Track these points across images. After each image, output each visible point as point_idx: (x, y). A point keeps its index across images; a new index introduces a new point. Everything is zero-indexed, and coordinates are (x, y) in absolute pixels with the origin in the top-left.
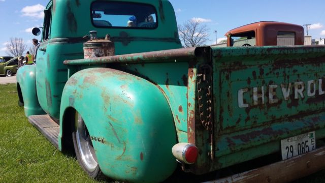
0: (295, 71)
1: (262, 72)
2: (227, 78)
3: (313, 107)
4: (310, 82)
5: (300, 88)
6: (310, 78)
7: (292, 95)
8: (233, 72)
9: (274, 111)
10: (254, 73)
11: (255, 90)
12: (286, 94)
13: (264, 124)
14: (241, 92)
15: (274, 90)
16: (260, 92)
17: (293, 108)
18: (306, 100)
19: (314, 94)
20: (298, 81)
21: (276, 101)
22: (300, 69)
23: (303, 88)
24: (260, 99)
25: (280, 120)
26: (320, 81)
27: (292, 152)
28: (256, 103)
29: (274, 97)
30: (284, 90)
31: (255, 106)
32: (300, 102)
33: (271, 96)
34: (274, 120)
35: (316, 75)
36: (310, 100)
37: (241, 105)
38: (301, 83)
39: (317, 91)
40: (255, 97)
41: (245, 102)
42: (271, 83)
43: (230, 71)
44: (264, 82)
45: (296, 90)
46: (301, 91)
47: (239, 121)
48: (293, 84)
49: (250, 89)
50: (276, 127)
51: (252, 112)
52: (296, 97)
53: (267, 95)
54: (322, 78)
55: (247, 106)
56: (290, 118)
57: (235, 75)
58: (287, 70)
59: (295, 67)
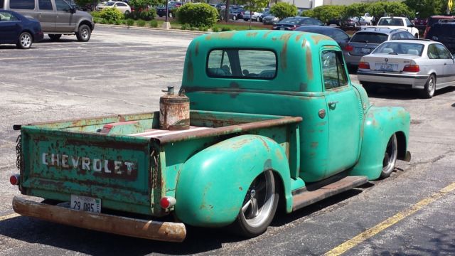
0: (82, 149)
1: (57, 145)
2: (36, 144)
3: (99, 180)
4: (95, 161)
5: (86, 162)
6: (97, 157)
7: (80, 166)
8: (40, 142)
9: (66, 173)
10: (52, 145)
11: (53, 155)
12: (75, 164)
13: (60, 179)
14: (44, 155)
15: (66, 159)
16: (56, 158)
17: (81, 175)
18: (92, 172)
19: (100, 170)
20: (85, 157)
21: (67, 166)
22: (87, 148)
23: (89, 163)
24: (56, 162)
25: (71, 180)
26: (106, 162)
27: (79, 207)
28: (53, 164)
29: (66, 163)
30: (73, 161)
31: (52, 166)
32: (88, 173)
33: (63, 162)
34: (66, 179)
35: (103, 156)
36: (96, 174)
37: (44, 162)
38: (88, 159)
39: (103, 169)
40: (53, 160)
41: (46, 161)
42: (64, 153)
43: (38, 140)
44: (59, 152)
45: (84, 163)
46: (88, 165)
47: (43, 171)
48: (81, 158)
49: (50, 154)
50: (67, 184)
51: (52, 169)
52: (84, 168)
53: (61, 160)
54: (109, 160)
55: (47, 164)
56: (80, 182)
57: (41, 143)
58: (76, 147)
59: (83, 147)
